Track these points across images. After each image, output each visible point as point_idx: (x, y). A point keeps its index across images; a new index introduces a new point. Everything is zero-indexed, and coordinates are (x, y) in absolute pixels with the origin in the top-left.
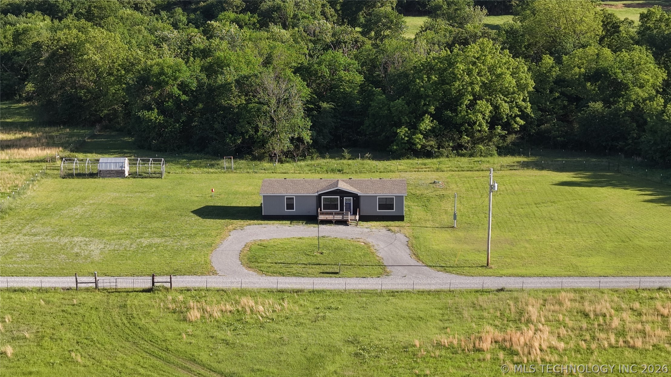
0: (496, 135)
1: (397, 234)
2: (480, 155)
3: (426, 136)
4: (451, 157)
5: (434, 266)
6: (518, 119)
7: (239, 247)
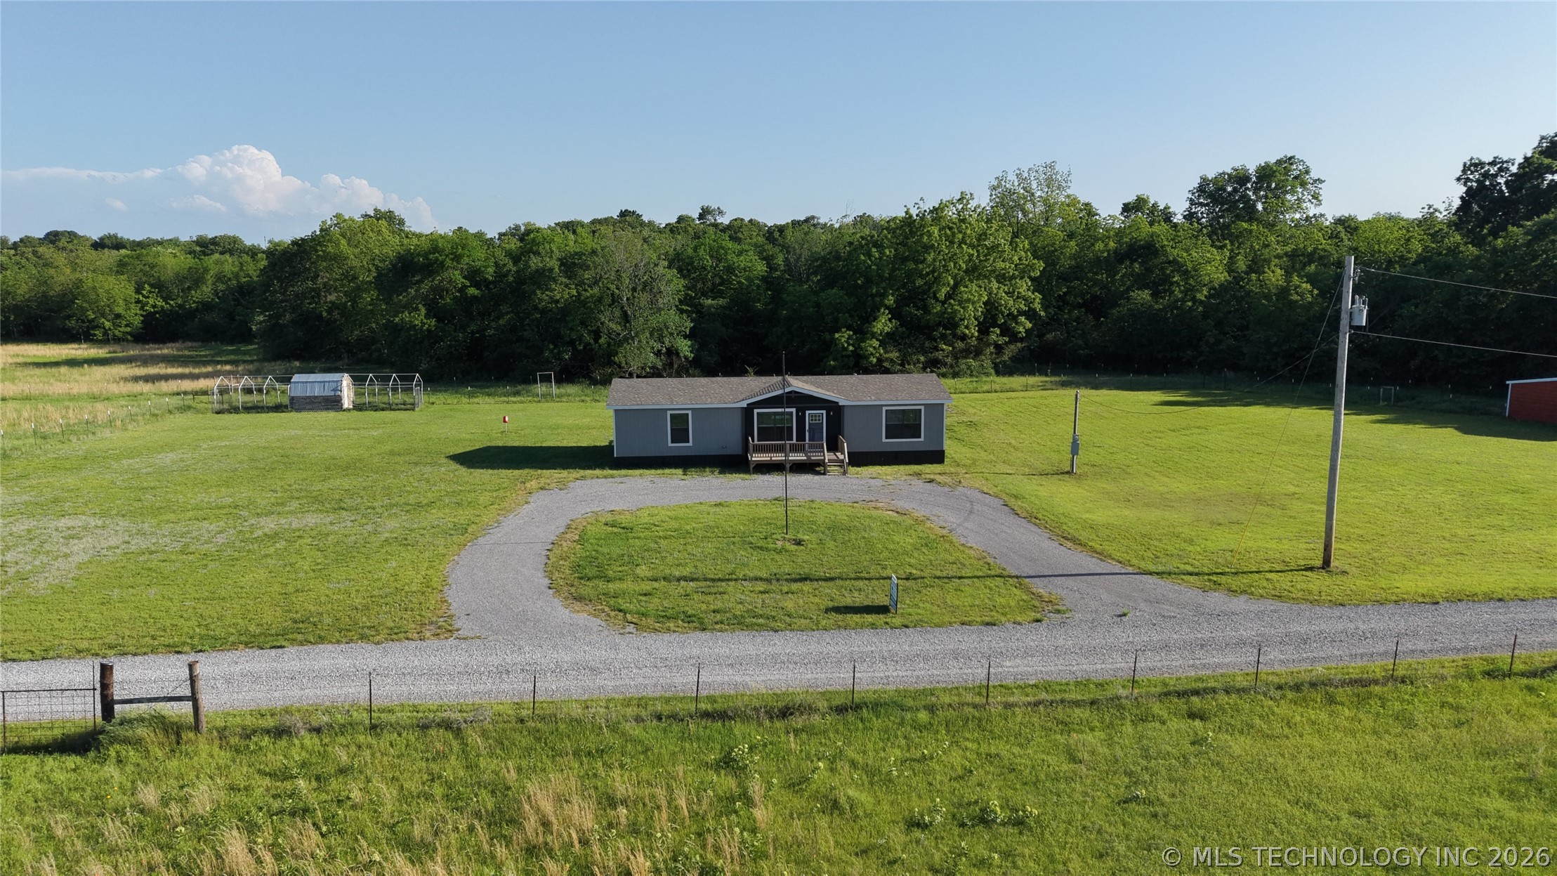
0: (989, 345)
1: (960, 490)
2: (970, 374)
3: (883, 343)
6: (1023, 319)
7: (550, 532)
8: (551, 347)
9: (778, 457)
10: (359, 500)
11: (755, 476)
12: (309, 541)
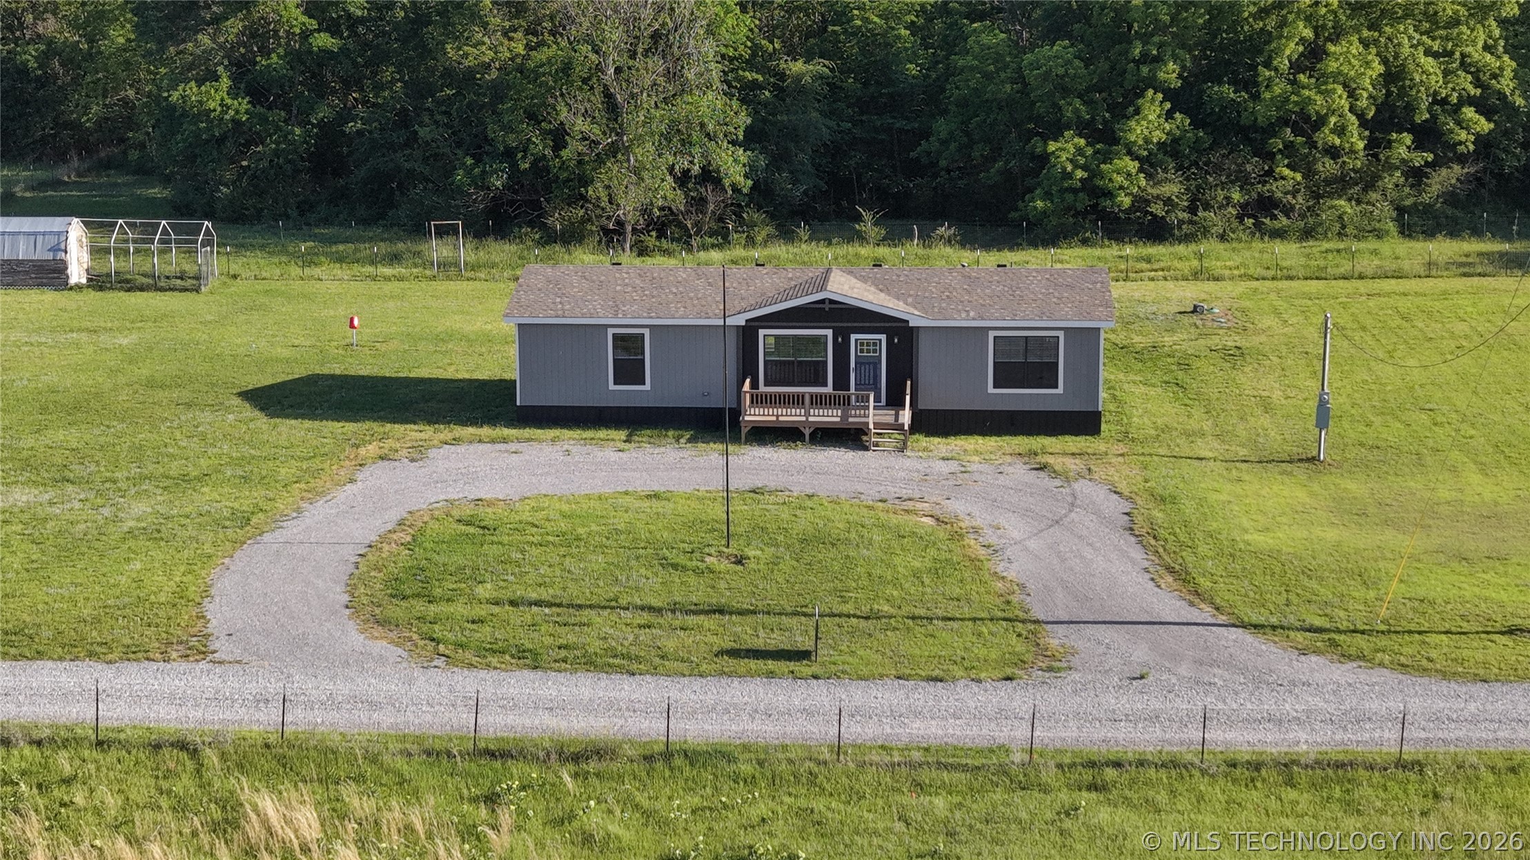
0: (1391, 168)
1: (1077, 486)
2: (1339, 234)
3: (1149, 164)
4: (1240, 241)
5: (1274, 628)
6: (1469, 112)
7: (367, 529)
8: (469, 161)
9: (790, 416)
10: (93, 467)
11: (748, 447)
12: (19, 528)
